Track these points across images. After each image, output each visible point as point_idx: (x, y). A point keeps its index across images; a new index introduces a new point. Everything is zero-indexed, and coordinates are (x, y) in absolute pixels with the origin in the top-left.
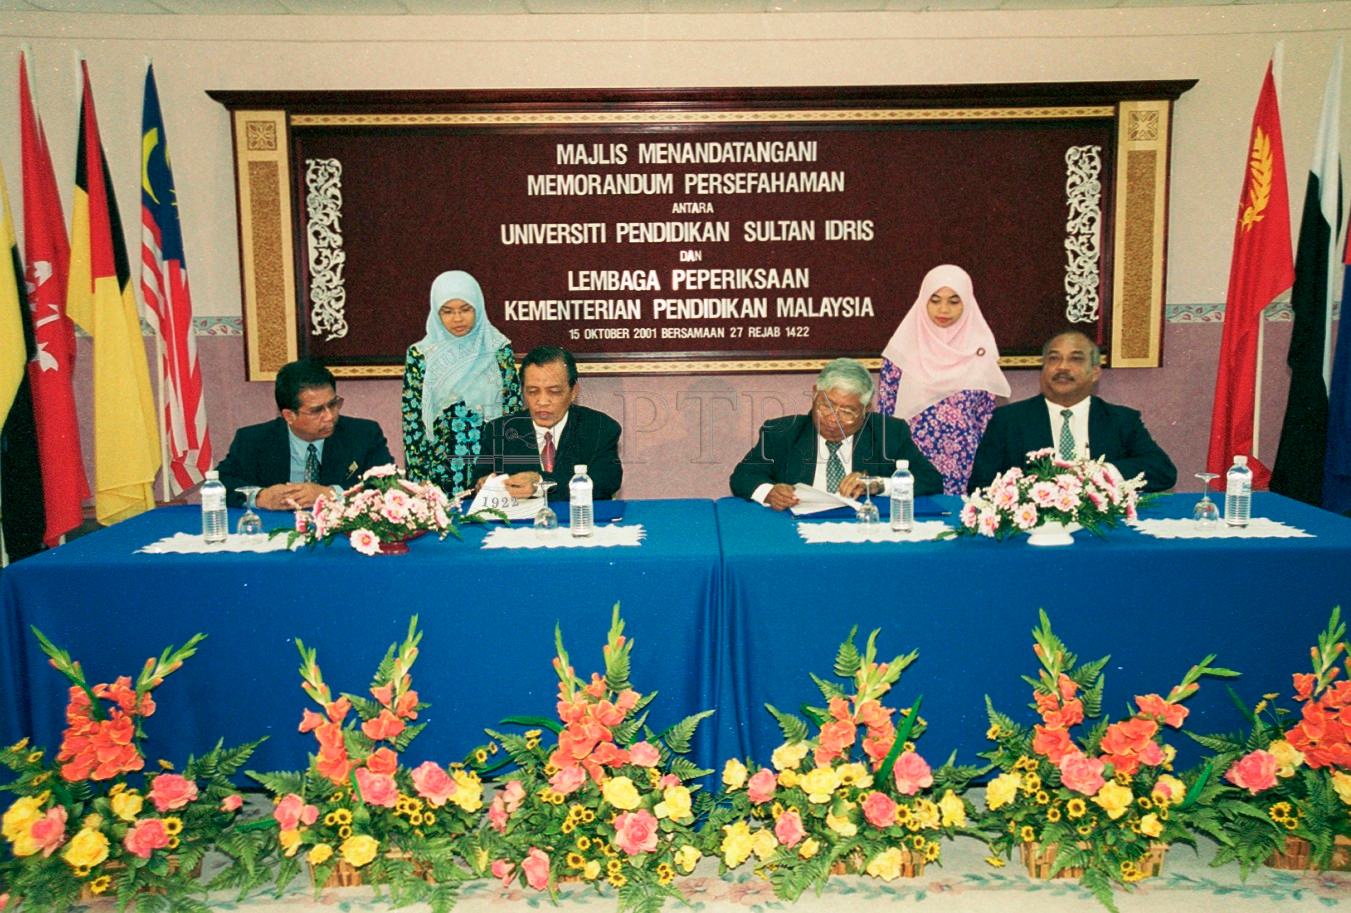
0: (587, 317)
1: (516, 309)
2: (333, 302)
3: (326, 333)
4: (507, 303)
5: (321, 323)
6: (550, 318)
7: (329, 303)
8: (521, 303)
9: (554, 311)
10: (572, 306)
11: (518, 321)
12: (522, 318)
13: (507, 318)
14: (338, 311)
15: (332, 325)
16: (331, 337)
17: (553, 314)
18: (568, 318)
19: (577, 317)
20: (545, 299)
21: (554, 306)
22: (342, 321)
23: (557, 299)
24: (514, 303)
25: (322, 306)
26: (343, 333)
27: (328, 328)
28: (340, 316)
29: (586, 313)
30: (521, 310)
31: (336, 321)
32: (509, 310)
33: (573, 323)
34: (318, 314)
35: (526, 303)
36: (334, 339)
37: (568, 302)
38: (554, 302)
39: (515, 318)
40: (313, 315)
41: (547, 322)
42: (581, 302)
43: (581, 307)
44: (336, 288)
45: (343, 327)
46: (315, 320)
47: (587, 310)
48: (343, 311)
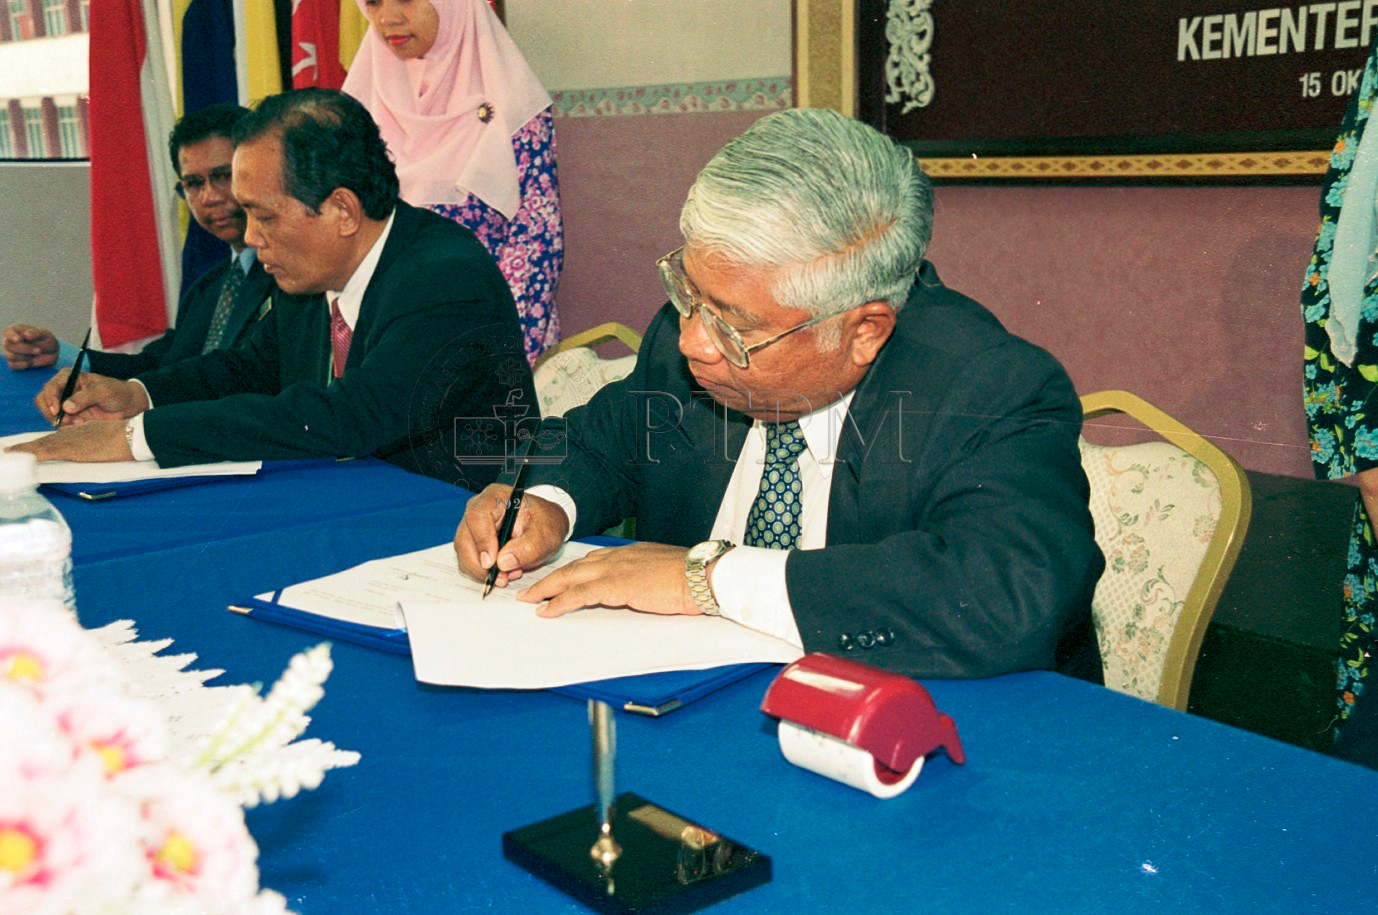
0: (1341, 42)
1: (1198, 36)
2: (915, 39)
3: (905, 97)
4: (1183, 22)
5: (899, 82)
6: (1265, 50)
7: (909, 42)
8: (1209, 21)
9: (1273, 33)
10: (1312, 19)
11: (1203, 63)
12: (1209, 54)
13: (1181, 57)
14: (921, 58)
15: (912, 83)
16: (909, 106)
17: (1270, 41)
18: (1300, 46)
19: (1319, 45)
20: (1258, 8)
21: (1273, 23)
22: (926, 78)
23: (1281, 6)
24: (1196, 21)
25: (900, 49)
26: (926, 98)
27: (906, 89)
28: (922, 66)
29: (1340, 33)
30: (1209, 36)
31: (918, 75)
32: (1185, 38)
33: (1310, 60)
34: (896, 65)
35: (1217, 19)
36: (916, 110)
37: (1303, 11)
38: (1274, 13)
39: (1195, 56)
40: (888, 66)
41: (1256, 58)
42: (1331, 7)
43: (1332, 18)
44: (918, 16)
45: (927, 85)
46: (891, 75)
47: (1343, 24)
48: (927, 58)
